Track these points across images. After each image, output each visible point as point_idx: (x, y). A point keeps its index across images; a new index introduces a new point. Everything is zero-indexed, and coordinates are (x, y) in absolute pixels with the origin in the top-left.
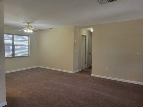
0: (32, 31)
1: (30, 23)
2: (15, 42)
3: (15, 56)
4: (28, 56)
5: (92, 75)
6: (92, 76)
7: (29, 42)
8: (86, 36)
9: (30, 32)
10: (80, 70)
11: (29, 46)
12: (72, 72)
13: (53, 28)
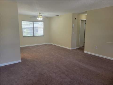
0: (42, 19)
1: (41, 13)
3: (35, 35)
4: (43, 36)
5: (85, 52)
8: (85, 21)
9: (41, 19)
11: (43, 29)
12: (70, 49)
13: (58, 15)
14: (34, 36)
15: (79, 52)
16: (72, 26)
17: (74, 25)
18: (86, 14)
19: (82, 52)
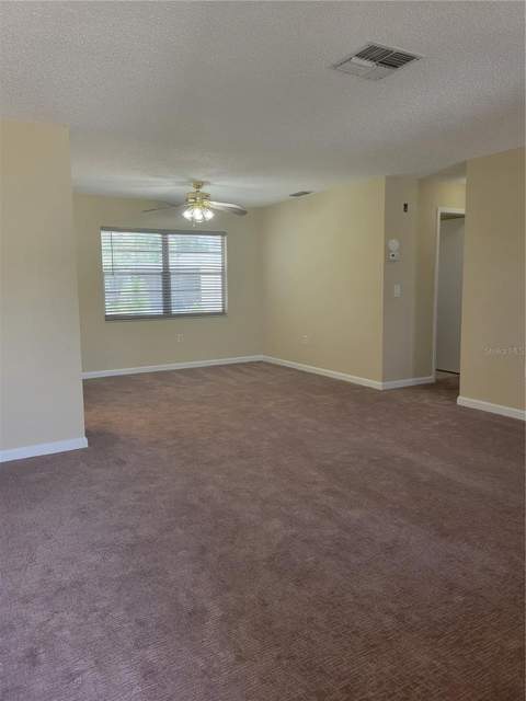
2: (173, 261)
3: (175, 311)
5: (462, 400)
6: (460, 406)
7: (223, 257)
9: (204, 218)
10: (431, 379)
11: (222, 274)
12: (377, 385)
13: (305, 193)
14: (167, 314)
15: (426, 401)
16: (387, 250)
17: (394, 244)
18: (464, 181)
19: (449, 402)
